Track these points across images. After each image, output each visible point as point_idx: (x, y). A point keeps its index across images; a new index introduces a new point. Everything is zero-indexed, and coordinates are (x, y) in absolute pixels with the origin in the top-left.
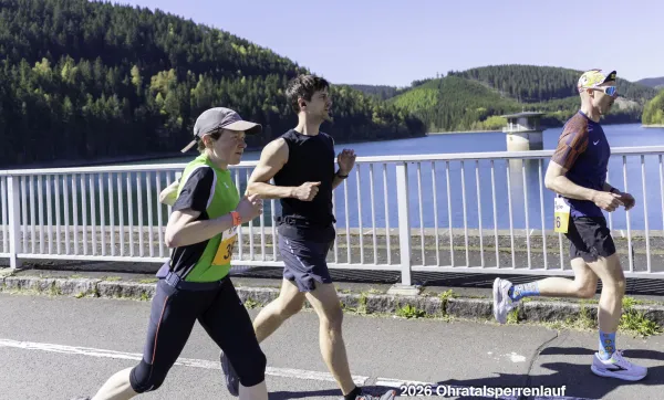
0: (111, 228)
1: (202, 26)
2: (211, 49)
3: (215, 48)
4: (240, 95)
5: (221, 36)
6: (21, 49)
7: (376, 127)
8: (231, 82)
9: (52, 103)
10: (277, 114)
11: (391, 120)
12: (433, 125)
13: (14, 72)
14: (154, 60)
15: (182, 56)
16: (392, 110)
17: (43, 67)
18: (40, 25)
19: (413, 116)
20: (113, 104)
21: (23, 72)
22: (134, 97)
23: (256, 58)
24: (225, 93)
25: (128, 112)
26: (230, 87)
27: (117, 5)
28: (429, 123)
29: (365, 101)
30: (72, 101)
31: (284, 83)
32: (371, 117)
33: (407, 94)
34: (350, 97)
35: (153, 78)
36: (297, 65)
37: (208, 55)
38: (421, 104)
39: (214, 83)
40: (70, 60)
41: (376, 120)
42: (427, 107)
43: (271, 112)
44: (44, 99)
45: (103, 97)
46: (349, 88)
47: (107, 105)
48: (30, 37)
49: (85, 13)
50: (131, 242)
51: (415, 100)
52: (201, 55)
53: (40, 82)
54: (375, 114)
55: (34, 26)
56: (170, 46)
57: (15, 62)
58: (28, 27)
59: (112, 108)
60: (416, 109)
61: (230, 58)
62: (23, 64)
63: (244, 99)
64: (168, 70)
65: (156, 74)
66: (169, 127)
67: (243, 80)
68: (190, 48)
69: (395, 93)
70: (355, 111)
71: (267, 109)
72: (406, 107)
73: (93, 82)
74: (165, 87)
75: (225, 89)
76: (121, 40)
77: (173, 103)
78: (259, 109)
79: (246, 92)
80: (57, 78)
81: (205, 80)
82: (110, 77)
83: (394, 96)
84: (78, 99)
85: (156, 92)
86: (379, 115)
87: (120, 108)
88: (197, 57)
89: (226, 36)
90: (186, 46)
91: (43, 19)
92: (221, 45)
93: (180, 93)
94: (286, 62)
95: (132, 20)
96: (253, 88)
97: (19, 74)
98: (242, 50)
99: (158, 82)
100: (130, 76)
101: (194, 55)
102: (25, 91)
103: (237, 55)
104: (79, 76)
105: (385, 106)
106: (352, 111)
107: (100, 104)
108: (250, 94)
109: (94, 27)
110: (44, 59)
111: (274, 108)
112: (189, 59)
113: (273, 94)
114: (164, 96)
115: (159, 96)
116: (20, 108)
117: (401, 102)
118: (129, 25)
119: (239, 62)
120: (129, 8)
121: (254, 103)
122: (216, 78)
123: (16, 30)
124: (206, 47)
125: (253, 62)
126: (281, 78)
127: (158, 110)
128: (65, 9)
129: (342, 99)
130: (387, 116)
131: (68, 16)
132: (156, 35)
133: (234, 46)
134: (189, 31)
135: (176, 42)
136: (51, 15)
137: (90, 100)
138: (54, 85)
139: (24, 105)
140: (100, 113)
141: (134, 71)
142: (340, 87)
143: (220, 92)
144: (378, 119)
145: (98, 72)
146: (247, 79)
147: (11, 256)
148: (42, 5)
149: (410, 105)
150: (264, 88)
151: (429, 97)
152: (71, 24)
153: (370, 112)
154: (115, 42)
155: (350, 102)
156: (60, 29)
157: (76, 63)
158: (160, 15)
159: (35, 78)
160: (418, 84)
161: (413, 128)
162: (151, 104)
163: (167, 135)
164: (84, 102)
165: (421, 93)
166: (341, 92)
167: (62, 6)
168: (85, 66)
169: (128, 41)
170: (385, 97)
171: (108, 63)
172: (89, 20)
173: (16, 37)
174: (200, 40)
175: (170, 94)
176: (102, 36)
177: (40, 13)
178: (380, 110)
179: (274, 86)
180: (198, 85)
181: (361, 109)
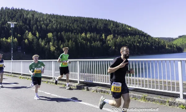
0: (100, 75)
1: (119, 23)
2: (121, 29)
3: (123, 29)
4: (129, 41)
5: (124, 25)
6: (79, 31)
7: (167, 49)
8: (127, 37)
9: (85, 43)
10: (139, 46)
11: (172, 47)
12: (185, 49)
13: (78, 36)
14: (108, 32)
15: (114, 31)
16: (172, 45)
17: (83, 35)
18: (83, 25)
19: (178, 46)
20: (98, 43)
21: (79, 36)
22: (103, 42)
23: (133, 31)
24: (125, 41)
25: (102, 45)
26: (126, 39)
27: (99, 19)
28: (184, 48)
29: (164, 42)
30: (90, 43)
31: (141, 37)
32: (166, 47)
33: (177, 40)
34: (159, 41)
35: (108, 37)
36: (144, 32)
37: (121, 30)
38: (181, 43)
39: (122, 38)
40: (89, 33)
41: (167, 47)
42: (183, 44)
43: (137, 46)
44: (83, 42)
45: (96, 42)
46: (159, 38)
47: (97, 44)
48: (81, 28)
49: (92, 21)
50: (104, 79)
51: (179, 42)
52: (119, 31)
53: (83, 38)
54: (167, 46)
55: (82, 25)
56: (112, 29)
57: (78, 34)
58: (81, 25)
59: (98, 44)
60: (180, 44)
61: (126, 31)
62: (79, 34)
63: (130, 42)
64: (111, 35)
65: (108, 36)
66: (111, 49)
67: (130, 37)
68: (116, 29)
69: (173, 39)
70: (161, 45)
71: (136, 44)
72: (177, 44)
73: (94, 38)
74: (110, 39)
75: (125, 39)
76: (100, 27)
77: (112, 43)
78: (134, 45)
79: (130, 40)
80: (86, 37)
81: (120, 37)
82: (98, 37)
83: (173, 40)
84: (91, 43)
85: (108, 40)
86: (168, 46)
87: (100, 44)
88: (118, 31)
89: (125, 25)
90: (115, 28)
91: (83, 23)
92: (124, 28)
93: (114, 40)
94: (141, 32)
95: (103, 22)
96: (132, 39)
97: (78, 37)
98: (129, 29)
99: (109, 38)
100: (102, 37)
101: (117, 30)
102: (80, 40)
103: (128, 30)
104: (91, 37)
105: (170, 43)
106: (160, 45)
107: (96, 44)
108: (131, 40)
109: (94, 24)
110: (84, 33)
111: (138, 44)
112: (116, 31)
113: (137, 40)
114: (110, 41)
115: (109, 41)
116: (79, 45)
117: (175, 42)
118: (102, 24)
119: (129, 32)
120: (102, 19)
121: (133, 43)
122: (123, 36)
123: (78, 26)
124: (120, 29)
125: (132, 32)
126: (140, 36)
127: (109, 45)
128: (88, 21)
129: (157, 42)
130: (171, 46)
131: (89, 22)
132: (108, 26)
133: (127, 28)
134: (116, 24)
135: (113, 27)
136: (85, 22)
137: (93, 43)
138: (85, 39)
139: (80, 44)
140: (96, 46)
141: (103, 35)
142: (156, 38)
143: (124, 40)
144: (168, 47)
145: (95, 36)
146: (131, 36)
147: (78, 80)
148: (83, 20)
149: (178, 43)
150: (135, 39)
151: (184, 41)
152: (89, 24)
153: (165, 45)
154: (99, 28)
155: (159, 42)
156: (87, 25)
157: (90, 33)
158: (109, 20)
159: (82, 37)
160: (180, 37)
161: (179, 50)
162: (107, 43)
163: (111, 51)
164: (92, 43)
165: (181, 39)
166: (157, 40)
167: (87, 20)
168: (92, 34)
169: (102, 28)
170: (170, 41)
171: (97, 33)
172: (93, 23)
173: (78, 28)
174: (119, 27)
175: (111, 41)
176: (96, 26)
177: (83, 22)
178: (168, 45)
179: (138, 38)
180: (118, 38)
181: (162, 44)
